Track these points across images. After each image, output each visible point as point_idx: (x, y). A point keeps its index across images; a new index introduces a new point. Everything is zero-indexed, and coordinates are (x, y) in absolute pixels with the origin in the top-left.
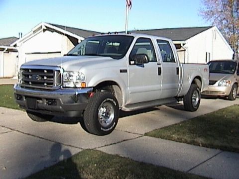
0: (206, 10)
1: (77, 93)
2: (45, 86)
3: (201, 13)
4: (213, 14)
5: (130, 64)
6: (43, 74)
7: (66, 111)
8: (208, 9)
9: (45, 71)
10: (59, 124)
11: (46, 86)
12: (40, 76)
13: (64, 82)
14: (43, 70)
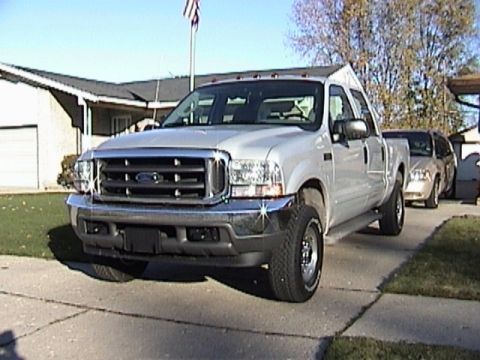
0: (300, 35)
1: (263, 211)
2: (175, 197)
3: (291, 41)
4: (313, 43)
5: (333, 142)
6: (171, 170)
7: (240, 253)
8: (304, 34)
9: (176, 162)
10: (170, 285)
11: (178, 197)
12: (160, 173)
13: (232, 185)
14: (169, 161)
